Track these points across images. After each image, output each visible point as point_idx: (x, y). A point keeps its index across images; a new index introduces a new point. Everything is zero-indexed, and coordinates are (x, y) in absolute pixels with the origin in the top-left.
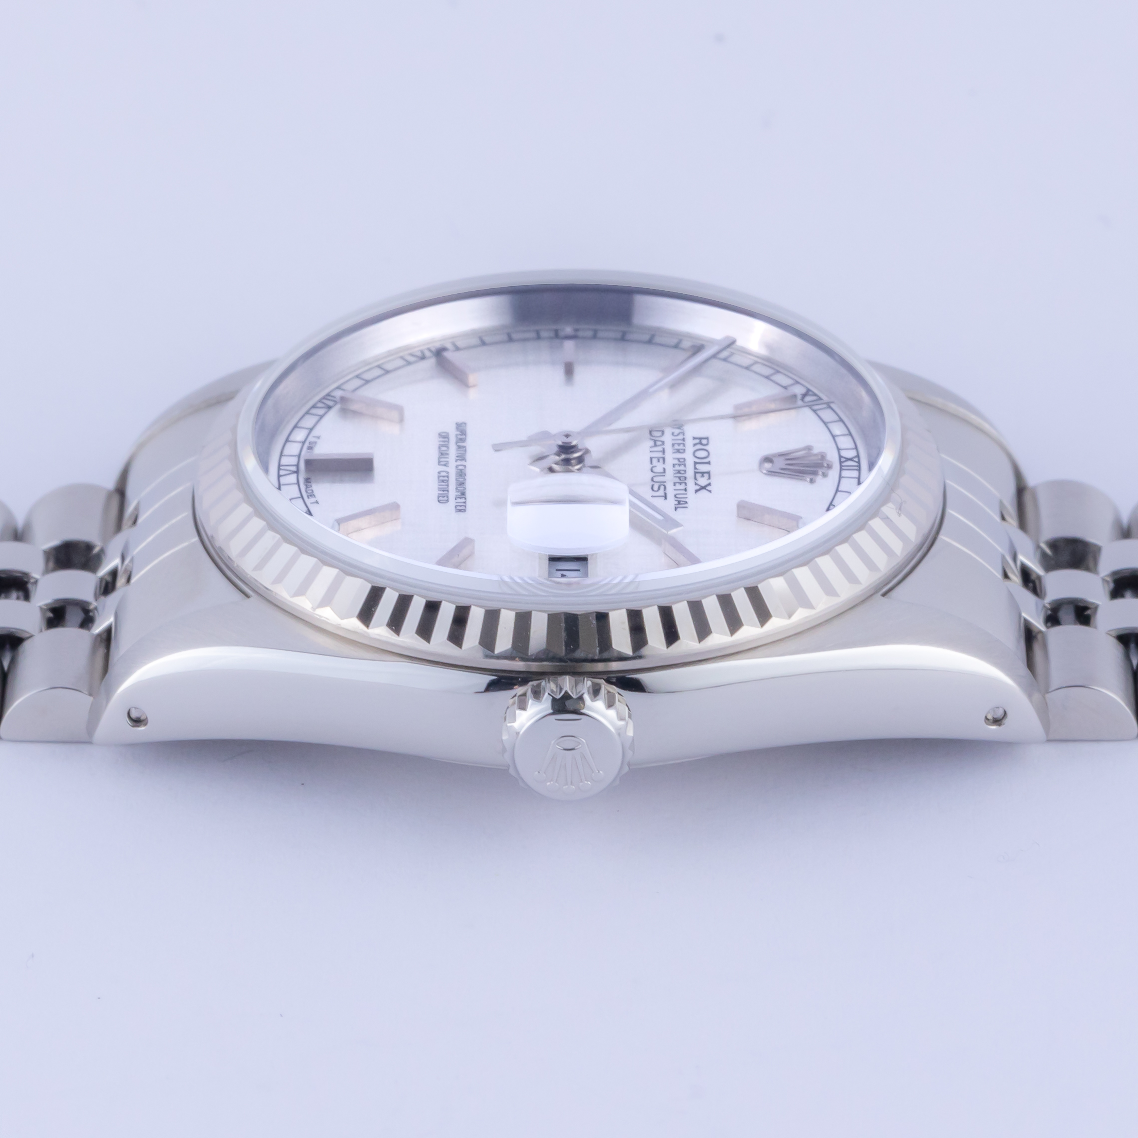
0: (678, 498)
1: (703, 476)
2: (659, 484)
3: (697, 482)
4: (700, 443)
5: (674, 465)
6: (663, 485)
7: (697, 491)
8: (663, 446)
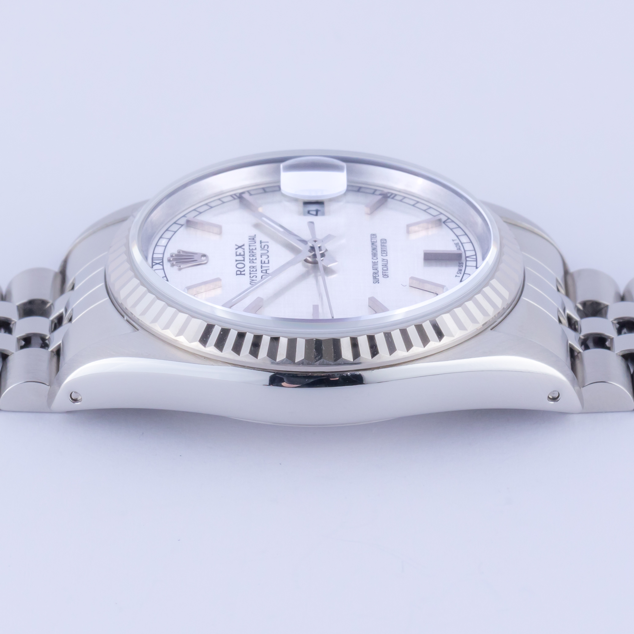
0: (254, 241)
1: (240, 253)
2: (264, 249)
3: (243, 250)
4: (241, 272)
5: (256, 259)
6: (262, 248)
7: (243, 245)
8: (262, 270)
